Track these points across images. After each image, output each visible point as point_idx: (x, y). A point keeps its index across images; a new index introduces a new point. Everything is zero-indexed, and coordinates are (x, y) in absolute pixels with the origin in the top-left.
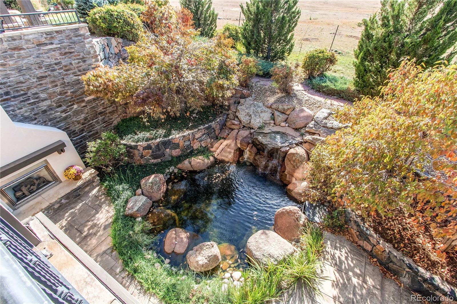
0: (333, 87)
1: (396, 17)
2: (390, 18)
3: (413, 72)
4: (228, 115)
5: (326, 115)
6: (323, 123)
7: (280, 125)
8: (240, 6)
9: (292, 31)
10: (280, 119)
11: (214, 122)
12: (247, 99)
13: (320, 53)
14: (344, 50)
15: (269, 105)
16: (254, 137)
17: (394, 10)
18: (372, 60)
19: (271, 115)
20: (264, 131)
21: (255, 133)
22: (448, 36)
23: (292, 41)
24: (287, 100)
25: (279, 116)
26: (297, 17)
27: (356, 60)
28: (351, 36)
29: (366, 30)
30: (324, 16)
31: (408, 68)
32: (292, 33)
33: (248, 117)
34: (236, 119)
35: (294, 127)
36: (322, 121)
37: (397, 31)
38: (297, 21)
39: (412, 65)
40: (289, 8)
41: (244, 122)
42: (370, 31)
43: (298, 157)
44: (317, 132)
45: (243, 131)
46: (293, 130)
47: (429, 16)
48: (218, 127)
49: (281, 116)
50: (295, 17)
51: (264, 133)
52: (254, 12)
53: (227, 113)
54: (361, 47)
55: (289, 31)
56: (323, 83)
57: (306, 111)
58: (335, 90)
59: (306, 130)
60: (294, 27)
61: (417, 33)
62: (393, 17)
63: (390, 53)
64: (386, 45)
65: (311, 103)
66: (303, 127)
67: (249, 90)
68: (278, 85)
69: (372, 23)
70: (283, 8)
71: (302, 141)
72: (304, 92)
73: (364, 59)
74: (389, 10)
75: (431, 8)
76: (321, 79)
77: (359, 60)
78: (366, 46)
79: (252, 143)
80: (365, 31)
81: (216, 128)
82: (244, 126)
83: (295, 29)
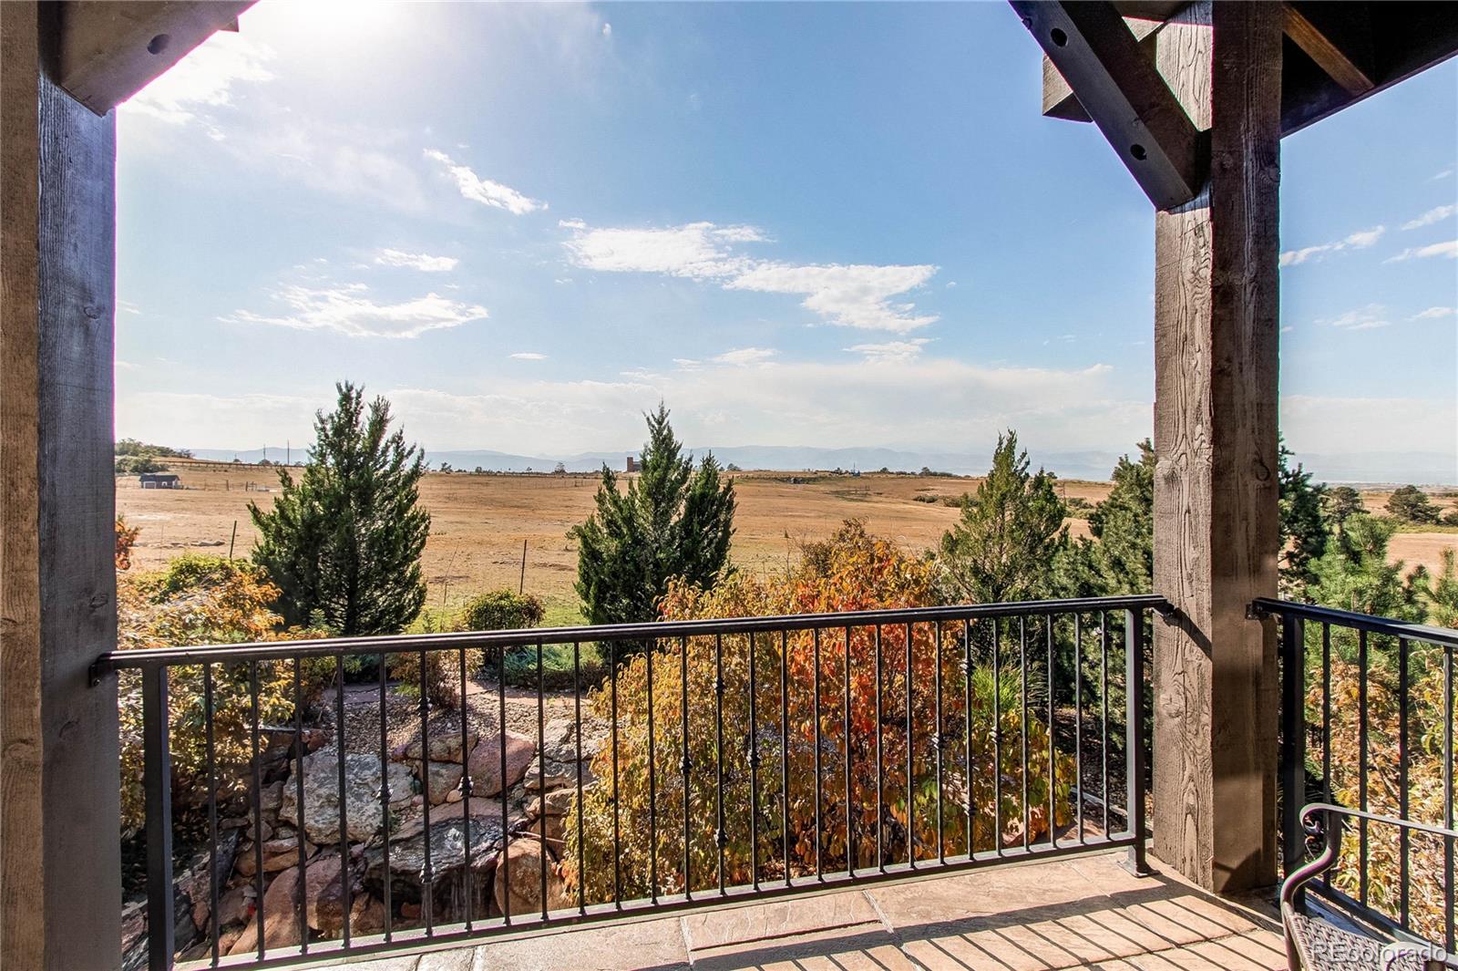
0: (556, 668)
1: (629, 521)
2: (620, 522)
3: (690, 597)
4: (242, 831)
5: (565, 732)
6: (563, 752)
7: (445, 801)
8: (249, 506)
9: (415, 559)
10: (442, 781)
11: (187, 873)
12: (319, 755)
13: (501, 598)
14: (543, 594)
15: (400, 752)
16: (371, 865)
17: (621, 510)
18: (614, 599)
19: (410, 779)
20: (400, 836)
21: (367, 854)
22: (713, 546)
23: (420, 582)
24: (449, 725)
25: (437, 773)
26: (422, 527)
27: (584, 604)
28: (545, 565)
29: (585, 543)
30: (461, 526)
31: (681, 590)
32: (414, 563)
33: (330, 811)
34: (283, 832)
35: (491, 792)
36: (561, 750)
37: (638, 542)
38: (424, 536)
39: (685, 586)
40: (402, 509)
41: (320, 830)
42: (594, 545)
43: (530, 863)
44: (557, 782)
45: (321, 864)
46: (491, 801)
47: (675, 519)
48: (206, 888)
49: (443, 771)
50: (417, 527)
51: (402, 840)
52: (303, 521)
53: (240, 822)
54: (586, 578)
55: (407, 559)
56: (529, 663)
57: (513, 737)
58: (561, 674)
59: (527, 785)
60: (418, 550)
61: (670, 543)
62: (624, 519)
63: (642, 579)
64: (629, 567)
65: (518, 716)
66: (515, 784)
67: (316, 726)
68: (416, 689)
69: (593, 532)
70: (383, 510)
71: (526, 820)
72: (488, 696)
73: (599, 600)
74: (613, 510)
75: (673, 506)
76: (521, 658)
77: (592, 601)
78: (597, 573)
79: (366, 889)
80: (585, 547)
81: (197, 893)
82: (321, 847)
83: (422, 552)
